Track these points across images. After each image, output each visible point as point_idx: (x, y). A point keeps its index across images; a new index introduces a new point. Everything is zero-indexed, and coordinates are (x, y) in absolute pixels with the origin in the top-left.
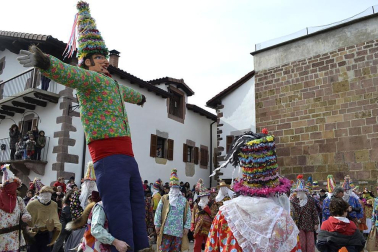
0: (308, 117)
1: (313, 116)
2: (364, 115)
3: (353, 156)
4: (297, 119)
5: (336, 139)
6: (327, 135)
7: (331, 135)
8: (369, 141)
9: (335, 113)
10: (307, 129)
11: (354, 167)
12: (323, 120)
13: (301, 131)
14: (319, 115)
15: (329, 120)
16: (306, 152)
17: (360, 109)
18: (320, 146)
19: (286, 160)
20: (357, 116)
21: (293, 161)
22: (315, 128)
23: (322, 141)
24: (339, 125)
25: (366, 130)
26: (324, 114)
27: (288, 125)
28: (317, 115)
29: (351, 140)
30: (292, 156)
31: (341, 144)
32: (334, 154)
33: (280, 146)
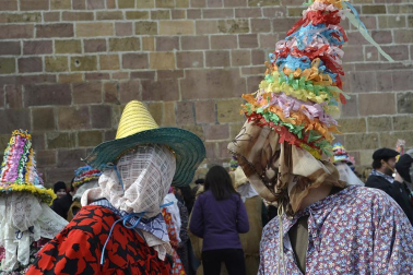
0: (117, 16)
1: (130, 15)
2: (235, 27)
3: (213, 111)
4: (89, 17)
5: (179, 73)
6: (159, 62)
7: (170, 64)
8: (243, 81)
9: (177, 14)
10: (115, 45)
11: (214, 134)
12: (151, 27)
13: (100, 46)
14: (144, 14)
15: (165, 29)
16: (110, 97)
17: (229, 13)
18: (145, 85)
19: (61, 114)
20: (222, 29)
21: (81, 117)
22: (133, 43)
23: (150, 75)
24: (187, 42)
25: (240, 59)
26: (154, 15)
27: (66, 30)
28: (138, 15)
29: (210, 76)
30: (75, 105)
31: (190, 84)
32: (175, 104)
33: (45, 78)
